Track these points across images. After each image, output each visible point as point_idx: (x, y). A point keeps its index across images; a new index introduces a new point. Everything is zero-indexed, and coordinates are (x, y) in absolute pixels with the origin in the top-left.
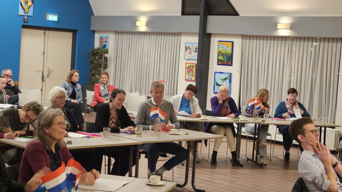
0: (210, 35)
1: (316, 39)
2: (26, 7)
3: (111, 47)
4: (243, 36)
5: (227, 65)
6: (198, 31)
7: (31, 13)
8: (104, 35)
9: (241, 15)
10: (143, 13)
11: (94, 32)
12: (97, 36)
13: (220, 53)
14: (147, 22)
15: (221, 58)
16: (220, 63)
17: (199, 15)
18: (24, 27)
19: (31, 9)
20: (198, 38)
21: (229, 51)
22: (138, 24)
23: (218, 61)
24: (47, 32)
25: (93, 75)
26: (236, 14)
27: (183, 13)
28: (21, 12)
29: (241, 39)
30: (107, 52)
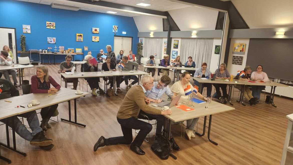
0: (171, 38)
1: (205, 39)
2: (115, 29)
3: (143, 43)
4: (182, 38)
5: (176, 48)
6: (167, 37)
7: (117, 32)
8: (142, 39)
9: (181, 31)
10: (152, 31)
11: (139, 37)
12: (140, 39)
13: (174, 44)
14: (153, 34)
15: (175, 46)
16: (174, 48)
17: (167, 31)
18: (115, 36)
19: (117, 30)
20: (167, 39)
21: (177, 44)
22: (150, 34)
23: (174, 47)
24: (123, 37)
25: (138, 52)
26: (179, 30)
27: (164, 31)
28: (114, 31)
29: (181, 39)
30: (142, 44)
